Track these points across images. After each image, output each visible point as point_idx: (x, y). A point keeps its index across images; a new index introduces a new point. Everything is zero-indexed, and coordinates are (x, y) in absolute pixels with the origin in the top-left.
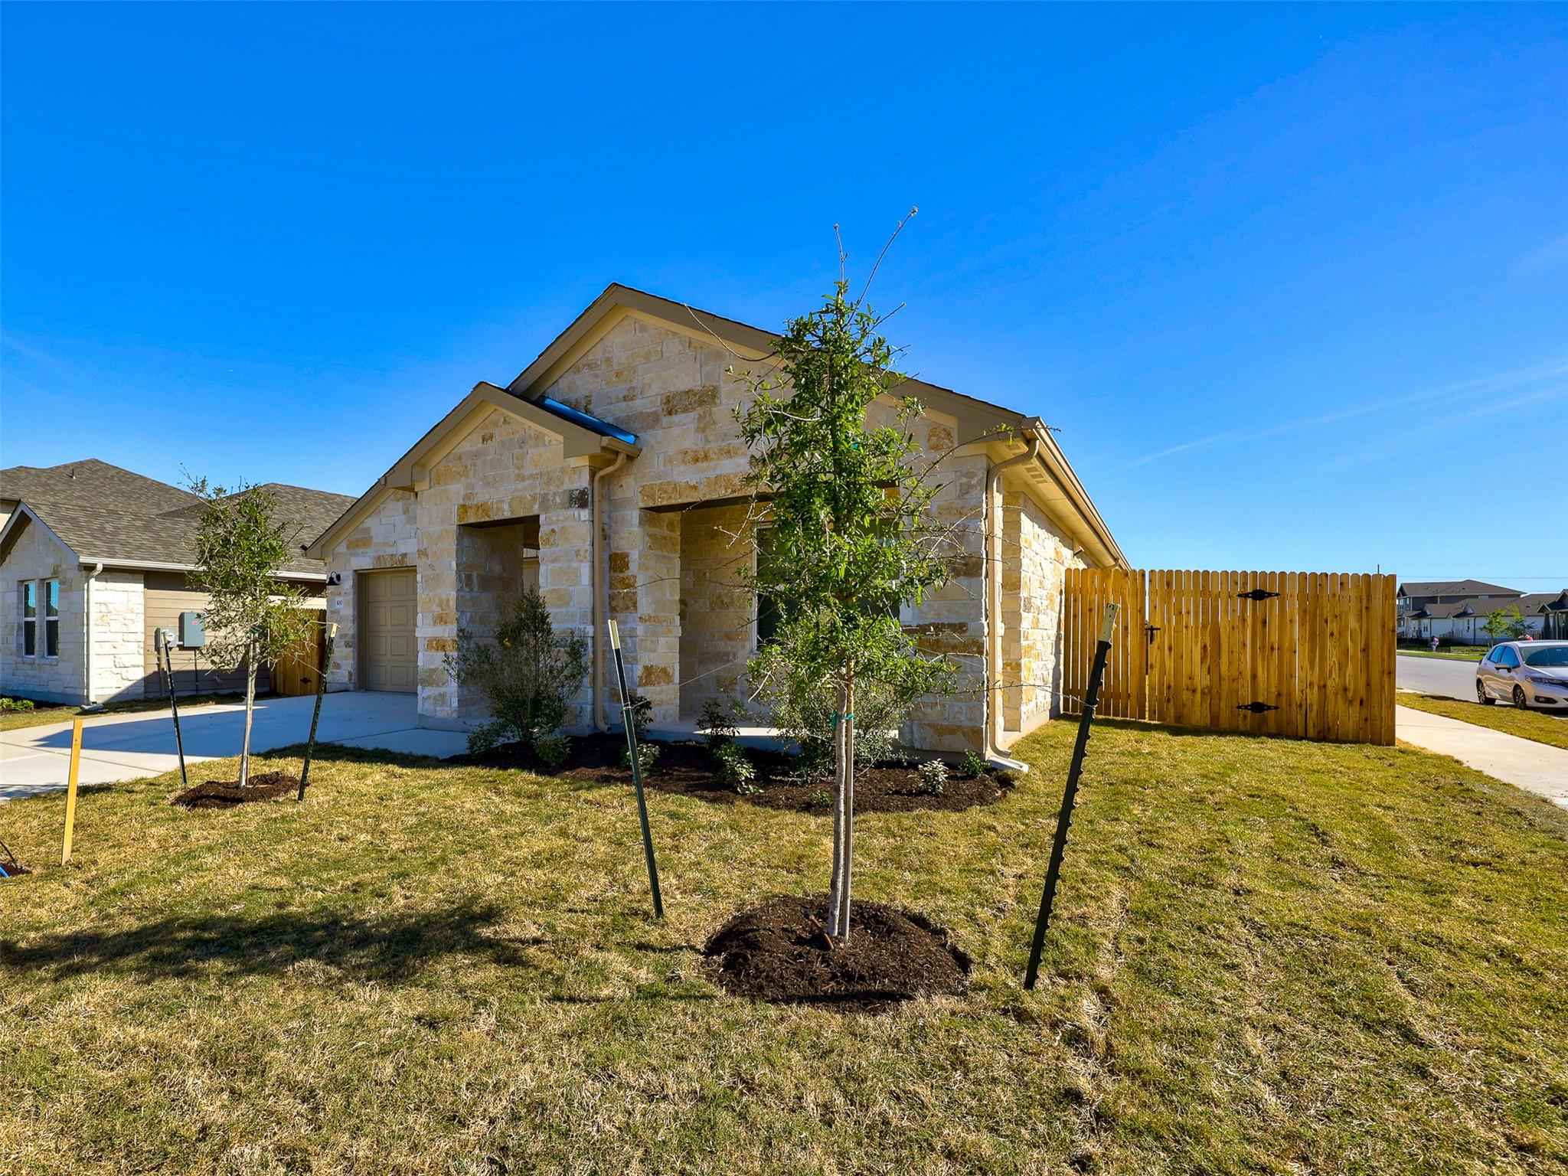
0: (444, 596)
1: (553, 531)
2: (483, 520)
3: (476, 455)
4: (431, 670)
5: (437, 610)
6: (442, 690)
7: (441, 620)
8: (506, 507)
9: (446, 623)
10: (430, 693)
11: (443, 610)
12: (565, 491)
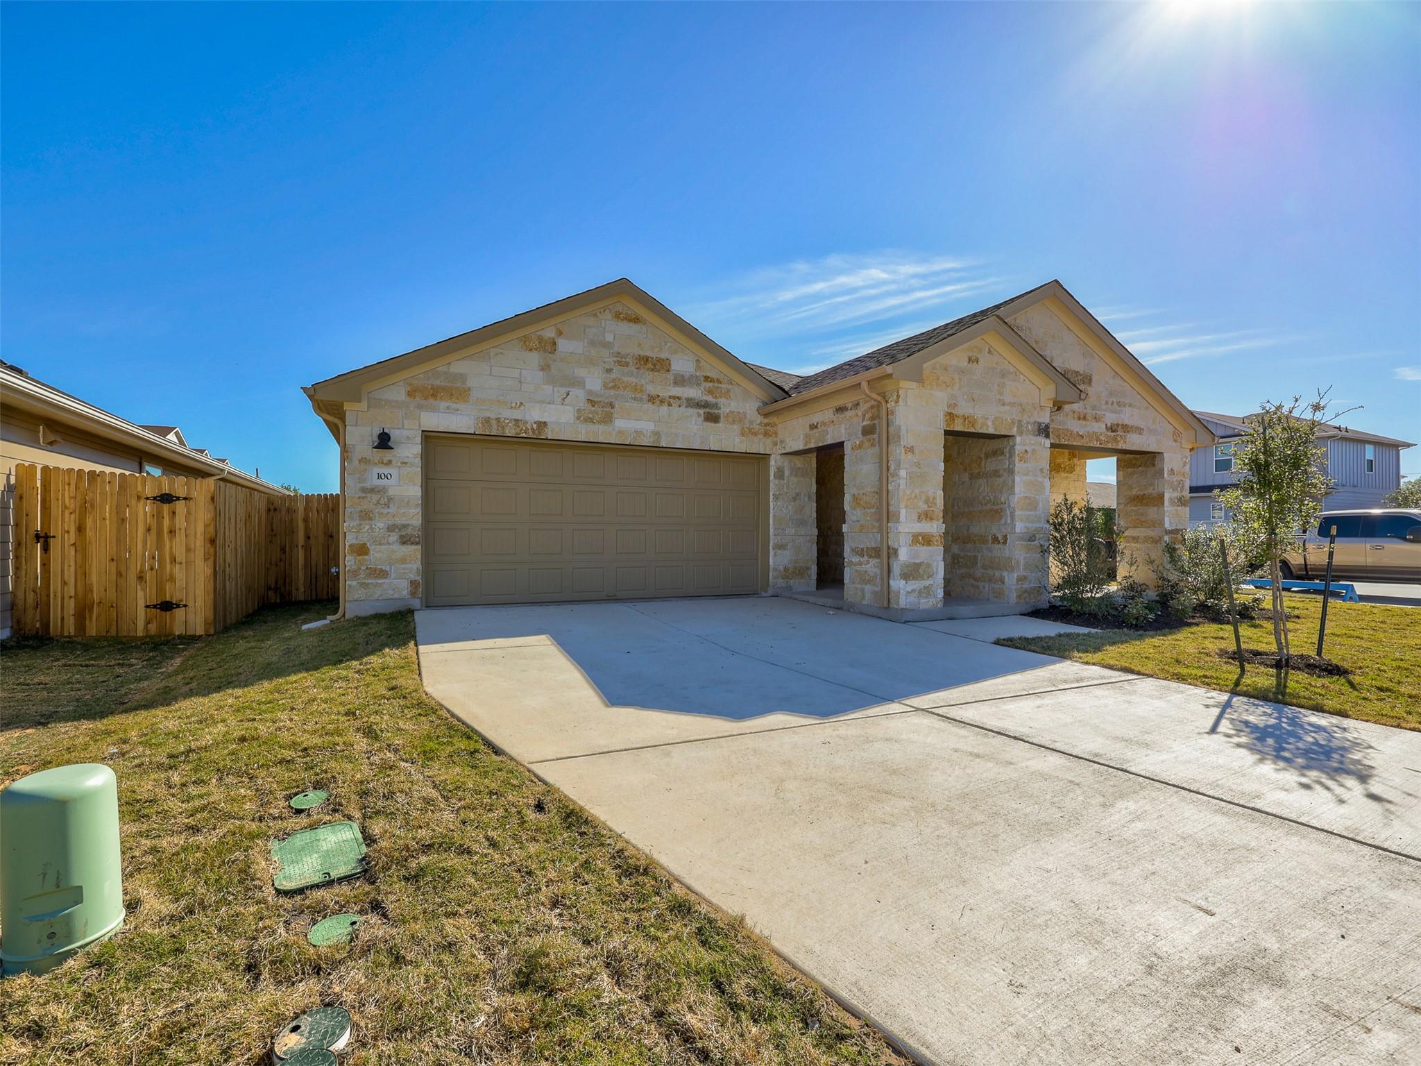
0: (931, 494)
1: (1026, 451)
2: (969, 430)
3: (962, 371)
4: (916, 564)
5: (924, 507)
6: (927, 583)
7: (926, 516)
8: (990, 423)
9: (931, 519)
10: (915, 587)
11: (929, 507)
12: (1035, 422)
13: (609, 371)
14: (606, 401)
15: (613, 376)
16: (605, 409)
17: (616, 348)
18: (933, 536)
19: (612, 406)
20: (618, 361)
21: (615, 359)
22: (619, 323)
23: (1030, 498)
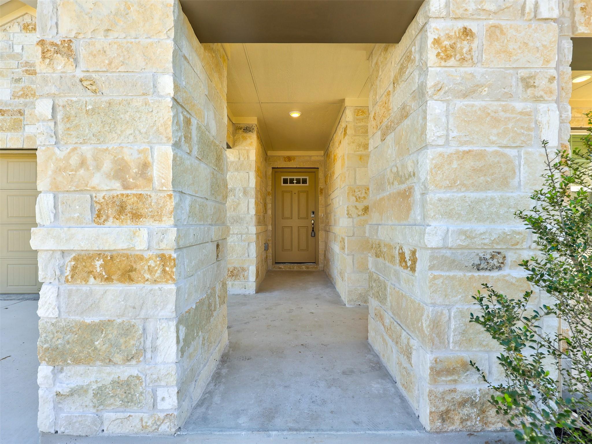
13: (18, 80)
14: (15, 109)
15: (22, 85)
16: (14, 117)
17: (24, 59)
18: (141, 258)
19: (21, 113)
20: (27, 70)
21: (24, 69)
22: (28, 34)
23: (481, 155)
